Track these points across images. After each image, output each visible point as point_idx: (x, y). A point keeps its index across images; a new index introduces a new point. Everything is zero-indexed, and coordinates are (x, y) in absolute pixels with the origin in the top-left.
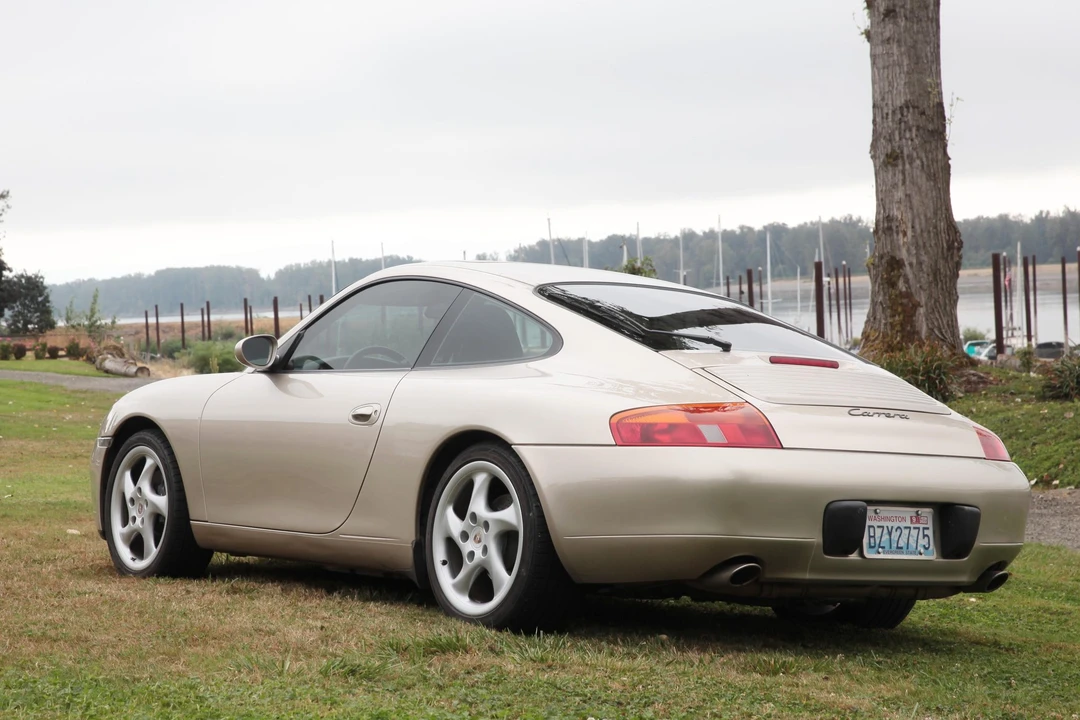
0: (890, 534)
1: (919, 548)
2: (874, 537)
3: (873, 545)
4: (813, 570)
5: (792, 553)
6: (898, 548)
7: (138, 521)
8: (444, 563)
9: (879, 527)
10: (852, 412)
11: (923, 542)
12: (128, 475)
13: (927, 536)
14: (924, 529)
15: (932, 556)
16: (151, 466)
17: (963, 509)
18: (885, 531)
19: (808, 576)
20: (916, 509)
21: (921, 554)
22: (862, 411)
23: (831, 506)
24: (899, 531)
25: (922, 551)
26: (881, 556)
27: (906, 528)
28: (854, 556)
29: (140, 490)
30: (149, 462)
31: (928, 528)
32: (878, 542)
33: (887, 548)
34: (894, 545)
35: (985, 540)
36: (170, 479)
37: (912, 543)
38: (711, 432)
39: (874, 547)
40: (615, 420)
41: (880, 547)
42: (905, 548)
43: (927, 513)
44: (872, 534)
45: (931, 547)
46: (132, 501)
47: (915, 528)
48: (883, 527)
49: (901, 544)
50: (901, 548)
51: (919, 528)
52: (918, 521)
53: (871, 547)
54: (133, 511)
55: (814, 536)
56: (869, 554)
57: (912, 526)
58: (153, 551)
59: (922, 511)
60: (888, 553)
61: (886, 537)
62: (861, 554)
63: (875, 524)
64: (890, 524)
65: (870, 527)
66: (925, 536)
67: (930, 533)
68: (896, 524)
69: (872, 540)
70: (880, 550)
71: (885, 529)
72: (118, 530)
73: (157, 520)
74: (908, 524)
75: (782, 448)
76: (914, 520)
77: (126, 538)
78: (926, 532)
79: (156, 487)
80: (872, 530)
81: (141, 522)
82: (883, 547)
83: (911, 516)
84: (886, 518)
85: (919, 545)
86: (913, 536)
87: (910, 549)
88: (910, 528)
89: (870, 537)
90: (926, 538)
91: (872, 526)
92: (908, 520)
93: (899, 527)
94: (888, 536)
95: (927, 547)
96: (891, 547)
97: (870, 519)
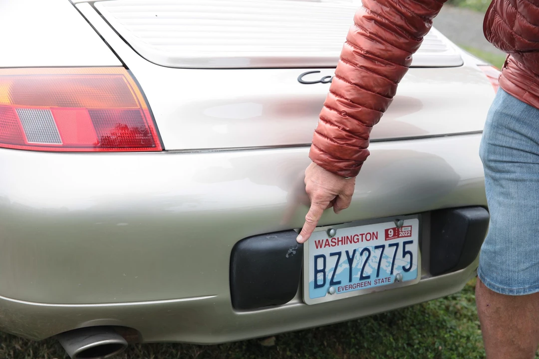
0: (350, 261)
1: (395, 272)
2: (323, 271)
3: (320, 282)
6: (362, 278)
9: (332, 255)
10: (304, 79)
11: (402, 262)
13: (410, 253)
14: (405, 243)
18: (344, 257)
20: (395, 223)
21: (397, 280)
22: (325, 73)
24: (366, 254)
25: (400, 274)
26: (335, 296)
27: (377, 247)
28: (293, 303)
31: (411, 242)
32: (329, 277)
33: (345, 282)
34: (356, 276)
37: (386, 266)
39: (322, 286)
41: (332, 283)
42: (373, 277)
44: (320, 267)
45: (415, 267)
47: (391, 245)
48: (339, 254)
49: (368, 271)
50: (368, 277)
51: (397, 245)
52: (396, 235)
53: (317, 286)
55: (215, 292)
56: (314, 296)
57: (387, 243)
60: (347, 287)
61: (344, 266)
62: (301, 299)
63: (326, 252)
64: (350, 247)
65: (316, 257)
66: (405, 253)
67: (414, 248)
68: (362, 246)
69: (320, 276)
70: (333, 288)
74: (381, 241)
75: (164, 150)
76: (391, 233)
78: (408, 248)
80: (320, 261)
82: (339, 283)
83: (387, 231)
84: (345, 240)
85: (395, 267)
86: (387, 257)
87: (381, 277)
88: (383, 247)
89: (317, 272)
90: (408, 256)
91: (323, 256)
92: (382, 235)
93: (366, 249)
94: (347, 266)
95: (407, 267)
96: (350, 280)
97: (318, 244)
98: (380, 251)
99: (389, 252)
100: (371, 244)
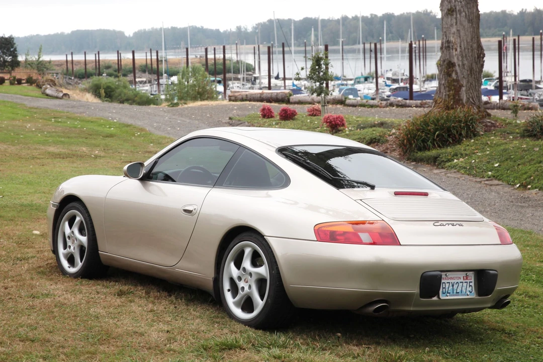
0: (453, 286)
1: (467, 292)
2: (445, 288)
4: (415, 306)
5: (404, 298)
6: (457, 293)
7: (72, 248)
8: (229, 290)
9: (447, 283)
10: (435, 224)
11: (469, 289)
12: (67, 224)
14: (470, 282)
15: (473, 296)
16: (79, 220)
17: (489, 273)
18: (451, 284)
19: (412, 309)
20: (466, 273)
21: (468, 295)
22: (440, 223)
23: (424, 275)
24: (457, 284)
25: (469, 294)
26: (449, 298)
27: (461, 282)
28: (435, 298)
29: (73, 232)
30: (78, 219)
31: (472, 282)
32: (447, 290)
33: (451, 293)
34: (455, 292)
35: (500, 286)
36: (88, 228)
37: (464, 290)
38: (364, 237)
39: (445, 293)
40: (317, 227)
41: (448, 293)
42: (460, 293)
43: (471, 274)
44: (444, 287)
45: (473, 292)
46: (69, 237)
47: (465, 282)
48: (449, 283)
49: (458, 291)
50: (458, 293)
51: (467, 282)
52: (467, 279)
53: (443, 293)
54: (69, 243)
55: (415, 290)
56: (442, 297)
58: (79, 264)
59: (469, 273)
60: (451, 296)
61: (451, 288)
62: (439, 297)
63: (446, 281)
64: (453, 281)
65: (443, 283)
66: (470, 286)
67: (472, 284)
68: (456, 281)
69: (444, 290)
70: (448, 294)
71: (451, 283)
72: (61, 251)
73: (82, 248)
74: (462, 280)
75: (400, 245)
76: (465, 278)
77: (65, 256)
78: (471, 284)
79: (81, 231)
80: (444, 284)
81: (73, 249)
82: (449, 293)
83: (464, 276)
84: (451, 278)
85: (467, 290)
86: (464, 286)
87: (463, 293)
88: (463, 282)
91: (444, 283)
92: (462, 278)
93: (457, 282)
94: (452, 287)
95: (471, 291)
96: (453, 293)
97: (443, 279)
98: (462, 284)
100: (459, 281)
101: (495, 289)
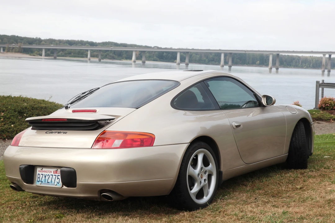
0: (45, 177)
2: (39, 178)
3: (39, 181)
6: (48, 182)
9: (41, 174)
11: (57, 181)
13: (59, 178)
14: (58, 175)
18: (44, 176)
20: (56, 168)
21: (56, 185)
24: (49, 176)
26: (42, 185)
27: (51, 175)
31: (59, 176)
32: (41, 180)
33: (44, 182)
34: (46, 181)
37: (53, 180)
42: (50, 183)
44: (39, 177)
45: (60, 183)
47: (54, 175)
48: (43, 174)
49: (49, 181)
50: (49, 182)
51: (56, 175)
56: (38, 184)
57: (54, 174)
60: (44, 184)
61: (44, 178)
63: (40, 173)
64: (45, 173)
65: (38, 174)
66: (58, 178)
67: (60, 177)
69: (39, 179)
71: (44, 175)
74: (52, 173)
76: (55, 172)
80: (39, 175)
82: (42, 182)
83: (54, 171)
84: (45, 171)
85: (55, 181)
86: (54, 178)
88: (53, 175)
89: (38, 178)
90: (58, 179)
91: (39, 174)
92: (53, 172)
93: (48, 175)
95: (58, 182)
96: (45, 182)
97: (39, 171)
98: (52, 176)
99: (54, 177)
101: (77, 182)
